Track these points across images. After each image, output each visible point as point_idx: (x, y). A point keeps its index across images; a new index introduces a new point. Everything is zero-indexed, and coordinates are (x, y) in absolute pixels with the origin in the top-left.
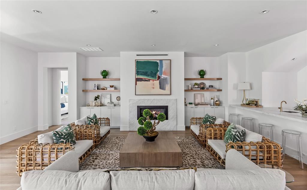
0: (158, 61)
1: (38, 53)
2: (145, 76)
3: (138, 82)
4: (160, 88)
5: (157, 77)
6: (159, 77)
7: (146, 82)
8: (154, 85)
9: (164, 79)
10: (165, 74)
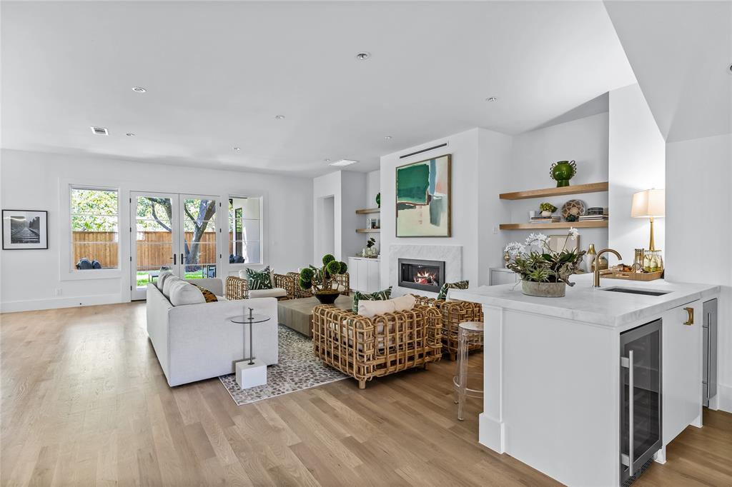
0: (428, 163)
1: (315, 179)
2: (409, 199)
3: (399, 211)
4: (431, 222)
5: (427, 197)
6: (430, 197)
7: (410, 210)
8: (421, 215)
9: (437, 200)
10: (440, 191)
